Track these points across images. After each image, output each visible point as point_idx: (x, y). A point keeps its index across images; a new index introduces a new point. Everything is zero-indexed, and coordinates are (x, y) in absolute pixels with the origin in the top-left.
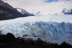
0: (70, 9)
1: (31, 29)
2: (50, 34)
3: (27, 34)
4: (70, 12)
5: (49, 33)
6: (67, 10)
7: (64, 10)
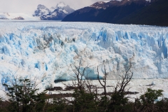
0: (52, 8)
1: (75, 54)
2: (148, 67)
3: (65, 74)
4: (55, 14)
5: (142, 63)
6: (47, 9)
7: (38, 8)
